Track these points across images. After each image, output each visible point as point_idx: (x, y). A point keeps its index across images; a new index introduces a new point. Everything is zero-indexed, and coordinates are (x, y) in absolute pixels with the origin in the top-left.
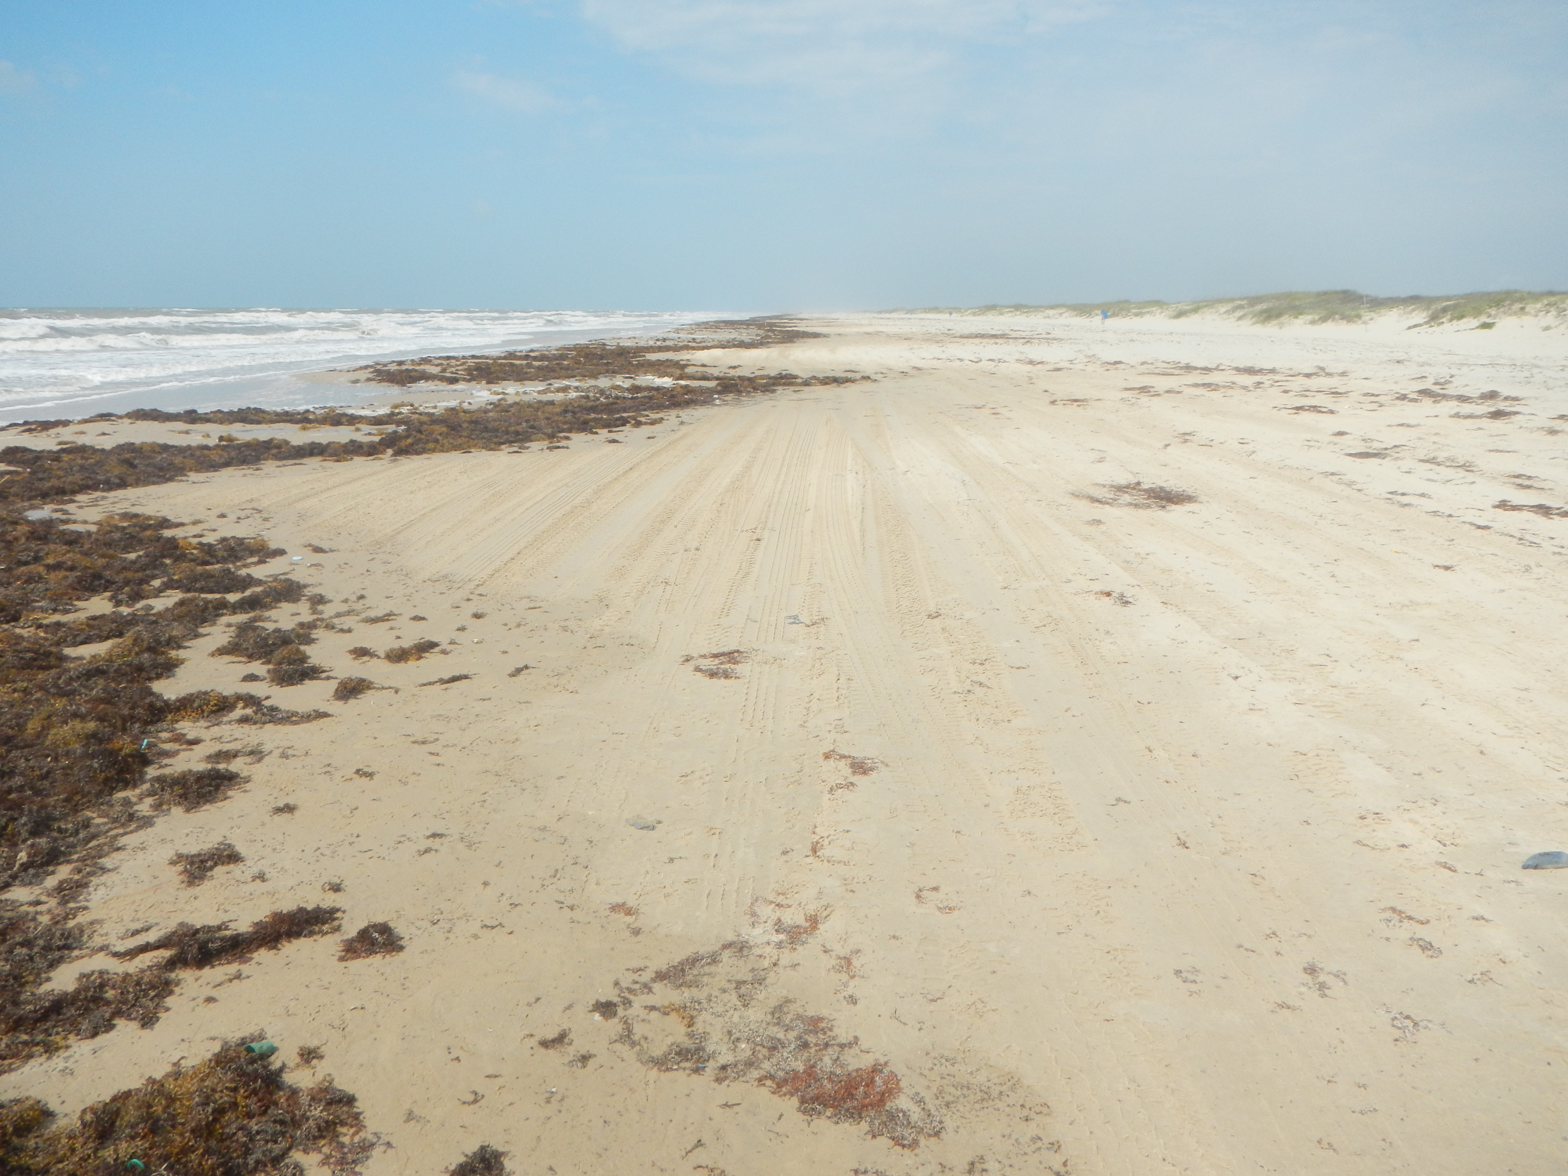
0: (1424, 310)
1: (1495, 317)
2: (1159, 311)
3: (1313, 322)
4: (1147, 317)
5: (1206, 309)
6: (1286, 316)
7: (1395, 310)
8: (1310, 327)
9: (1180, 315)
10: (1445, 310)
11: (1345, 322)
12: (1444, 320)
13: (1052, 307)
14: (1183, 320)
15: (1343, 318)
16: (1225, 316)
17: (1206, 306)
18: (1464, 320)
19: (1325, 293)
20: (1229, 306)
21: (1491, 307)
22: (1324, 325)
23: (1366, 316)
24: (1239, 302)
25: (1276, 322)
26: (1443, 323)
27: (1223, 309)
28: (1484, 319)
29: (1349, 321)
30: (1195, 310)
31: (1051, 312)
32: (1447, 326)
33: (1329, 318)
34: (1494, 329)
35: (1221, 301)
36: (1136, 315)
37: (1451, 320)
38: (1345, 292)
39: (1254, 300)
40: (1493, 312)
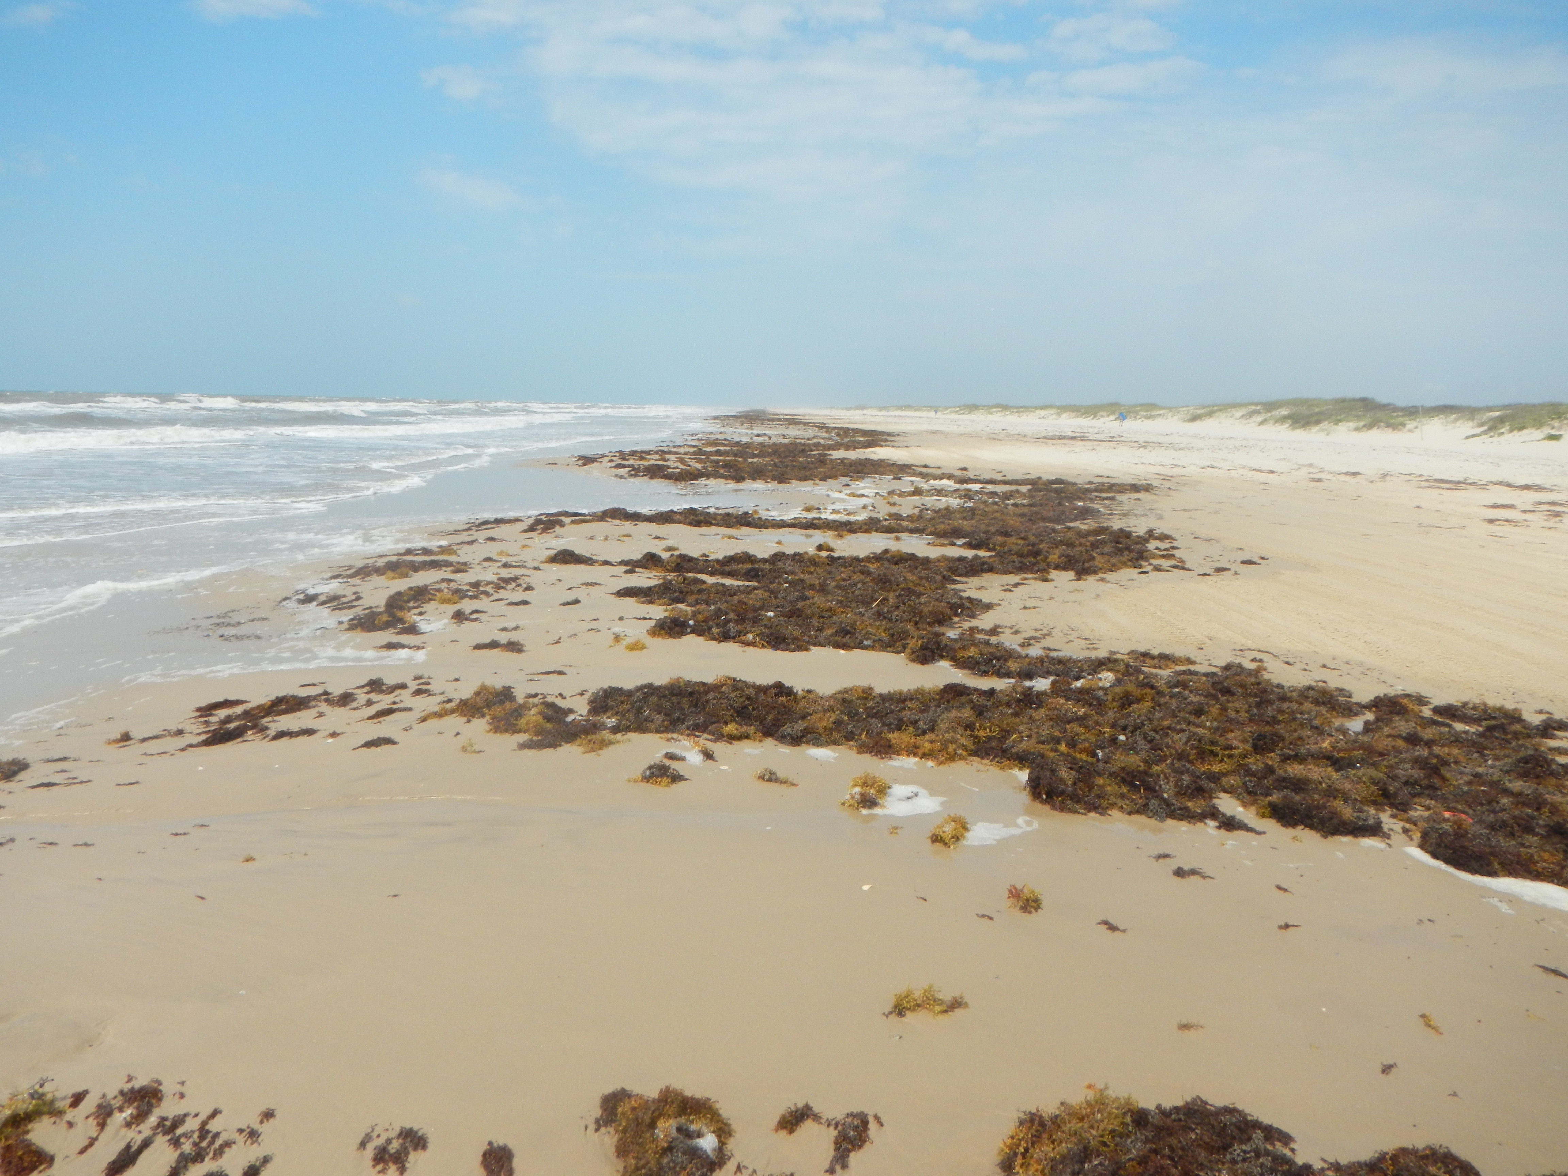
0: (1468, 420)
1: (1560, 429)
2: (1170, 414)
3: (1357, 429)
4: (1159, 419)
5: (1220, 414)
6: (1326, 423)
7: (1436, 419)
8: (1355, 433)
9: (1194, 418)
10: (1501, 420)
11: (1390, 430)
12: (1503, 430)
13: (1042, 408)
14: (1198, 424)
15: (1388, 426)
16: (1243, 421)
17: (1219, 410)
18: (1525, 431)
19: (1343, 401)
20: (1244, 411)
21: (1553, 419)
22: (1370, 432)
23: (1411, 425)
24: (1253, 407)
25: (1317, 428)
26: (1503, 433)
27: (1239, 413)
28: (1547, 431)
29: (1394, 430)
30: (1210, 414)
31: (1043, 413)
32: (1508, 436)
33: (1374, 426)
34: (1562, 441)
35: (1241, 405)
36: (1148, 418)
37: (1511, 431)
38: (1364, 400)
39: (1270, 406)
40: (1556, 423)
